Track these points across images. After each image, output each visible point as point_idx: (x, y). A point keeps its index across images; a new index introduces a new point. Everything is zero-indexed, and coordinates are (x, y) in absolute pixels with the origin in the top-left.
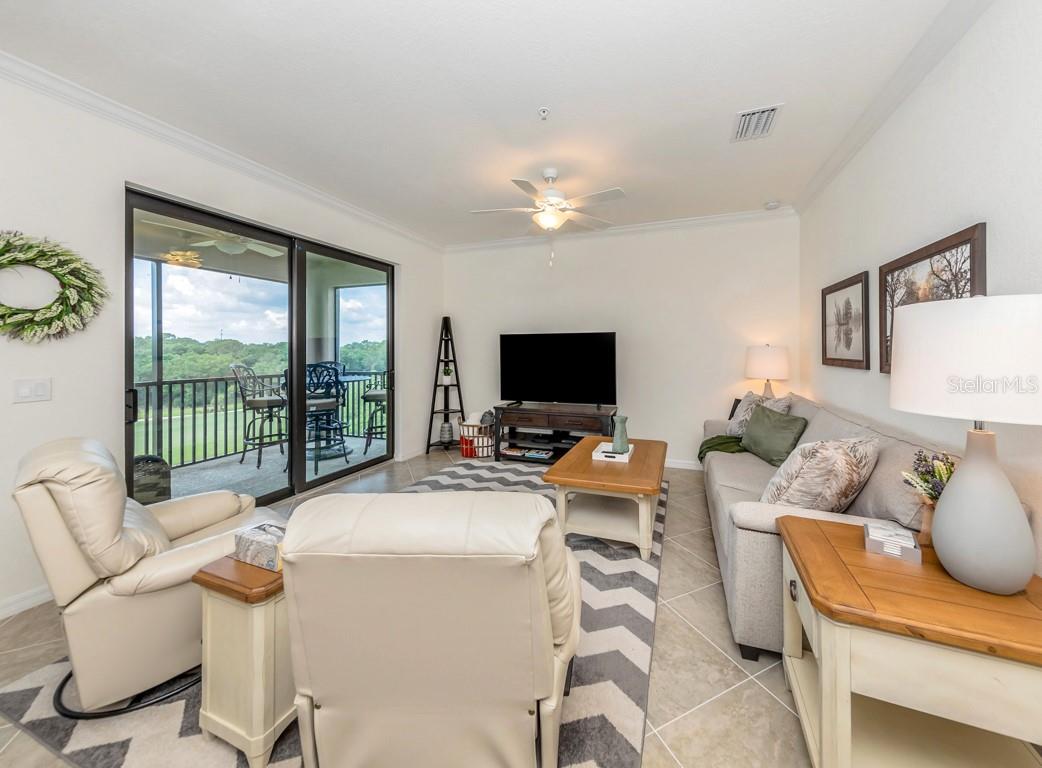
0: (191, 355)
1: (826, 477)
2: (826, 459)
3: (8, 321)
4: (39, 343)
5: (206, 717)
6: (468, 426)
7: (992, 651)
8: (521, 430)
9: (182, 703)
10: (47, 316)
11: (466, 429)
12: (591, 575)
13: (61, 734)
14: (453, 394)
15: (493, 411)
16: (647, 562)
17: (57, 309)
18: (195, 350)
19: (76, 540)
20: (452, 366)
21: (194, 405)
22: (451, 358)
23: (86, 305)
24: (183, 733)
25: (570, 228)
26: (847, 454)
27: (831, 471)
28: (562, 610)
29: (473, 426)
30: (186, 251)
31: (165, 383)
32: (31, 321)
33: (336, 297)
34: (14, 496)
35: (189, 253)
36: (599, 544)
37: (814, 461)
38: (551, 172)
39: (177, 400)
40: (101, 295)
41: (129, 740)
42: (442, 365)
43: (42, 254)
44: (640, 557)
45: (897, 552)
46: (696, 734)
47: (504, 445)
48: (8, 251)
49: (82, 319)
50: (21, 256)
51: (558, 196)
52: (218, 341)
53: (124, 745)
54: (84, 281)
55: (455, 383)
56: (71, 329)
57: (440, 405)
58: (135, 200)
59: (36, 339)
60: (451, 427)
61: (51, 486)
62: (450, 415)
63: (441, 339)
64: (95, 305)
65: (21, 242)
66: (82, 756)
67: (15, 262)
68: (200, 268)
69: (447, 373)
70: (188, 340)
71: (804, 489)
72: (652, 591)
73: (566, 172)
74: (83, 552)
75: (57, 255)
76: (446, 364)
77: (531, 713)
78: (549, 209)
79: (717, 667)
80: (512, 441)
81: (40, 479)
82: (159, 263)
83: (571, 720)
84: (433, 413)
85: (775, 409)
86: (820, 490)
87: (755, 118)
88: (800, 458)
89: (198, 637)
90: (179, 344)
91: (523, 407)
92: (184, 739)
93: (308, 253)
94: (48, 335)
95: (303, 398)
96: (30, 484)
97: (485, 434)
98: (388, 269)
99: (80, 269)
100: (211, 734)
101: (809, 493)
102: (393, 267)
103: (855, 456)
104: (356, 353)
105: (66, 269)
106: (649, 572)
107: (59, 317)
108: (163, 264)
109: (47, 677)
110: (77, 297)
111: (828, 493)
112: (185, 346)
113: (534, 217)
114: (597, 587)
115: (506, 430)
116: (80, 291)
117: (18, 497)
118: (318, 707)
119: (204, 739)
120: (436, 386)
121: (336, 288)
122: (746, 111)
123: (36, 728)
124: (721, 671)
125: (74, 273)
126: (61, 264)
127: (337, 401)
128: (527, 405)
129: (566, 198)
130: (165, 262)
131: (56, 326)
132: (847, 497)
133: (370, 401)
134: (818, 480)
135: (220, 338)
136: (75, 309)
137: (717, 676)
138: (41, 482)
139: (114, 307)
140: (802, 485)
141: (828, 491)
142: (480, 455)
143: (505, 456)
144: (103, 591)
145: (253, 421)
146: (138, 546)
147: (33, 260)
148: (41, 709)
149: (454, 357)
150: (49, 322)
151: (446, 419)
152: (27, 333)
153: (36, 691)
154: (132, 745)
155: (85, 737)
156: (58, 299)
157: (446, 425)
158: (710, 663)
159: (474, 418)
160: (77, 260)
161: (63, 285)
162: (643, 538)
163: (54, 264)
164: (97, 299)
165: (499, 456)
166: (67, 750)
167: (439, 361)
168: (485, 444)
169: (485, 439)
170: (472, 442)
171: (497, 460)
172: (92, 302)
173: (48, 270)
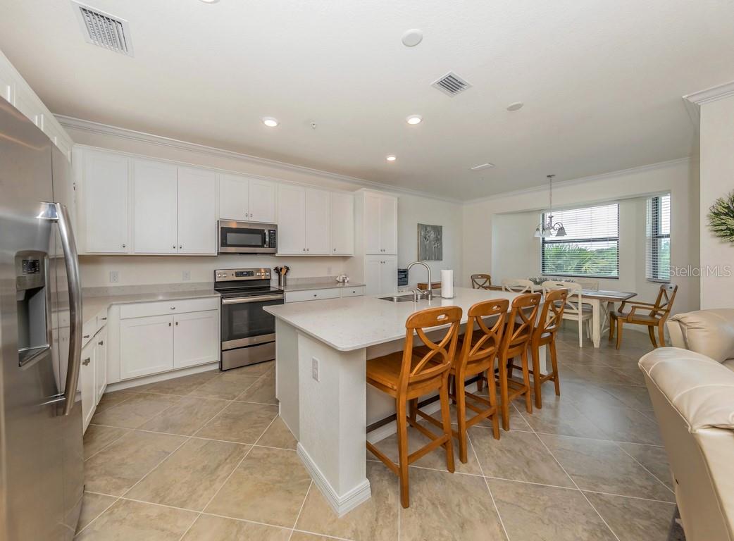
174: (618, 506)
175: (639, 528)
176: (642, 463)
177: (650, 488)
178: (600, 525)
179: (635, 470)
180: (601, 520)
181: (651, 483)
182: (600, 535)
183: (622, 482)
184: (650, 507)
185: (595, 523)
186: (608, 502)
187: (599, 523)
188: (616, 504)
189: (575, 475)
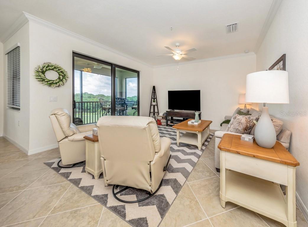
0: (92, 98)
1: (239, 124)
2: (238, 119)
3: (48, 83)
4: (54, 88)
5: (86, 168)
6: (159, 116)
7: (254, 157)
8: (174, 118)
9: (82, 167)
10: (56, 82)
11: (159, 117)
12: (183, 152)
13: (59, 170)
14: (156, 107)
15: (166, 112)
16: (200, 151)
17: (58, 80)
18: (93, 97)
19: (61, 127)
20: (155, 99)
21: (93, 112)
22: (155, 97)
23: (64, 79)
24: (82, 172)
25: (183, 60)
26: (247, 119)
27: (240, 122)
28: (156, 143)
29: (161, 116)
30: (88, 68)
31: (83, 102)
32: (53, 83)
33: (126, 81)
34: (49, 117)
35: (89, 69)
36: (188, 146)
37: (236, 120)
38: (178, 44)
39: (89, 111)
40: (67, 77)
41: (72, 172)
42: (153, 99)
43: (55, 68)
44: (198, 149)
45: (248, 140)
46: (198, 184)
47: (169, 122)
48: (48, 67)
49: (63, 83)
50: (51, 68)
51: (179, 51)
52: (99, 95)
53: (71, 173)
54: (64, 74)
55: (156, 104)
56: (61, 85)
57: (152, 111)
58: (75, 55)
59: (54, 87)
60: (155, 117)
61: (56, 115)
62: (155, 113)
63: (153, 92)
64: (66, 80)
65: (51, 65)
66: (62, 174)
67: (50, 69)
68: (91, 73)
69: (154, 101)
70: (91, 94)
71: (234, 127)
72: (199, 157)
73: (182, 44)
74: (62, 130)
75: (58, 68)
76: (154, 99)
77: (148, 164)
78: (177, 54)
79: (209, 173)
80: (172, 121)
81: (54, 113)
82: (82, 71)
83: (167, 179)
84: (150, 112)
85: (244, 112)
86: (237, 128)
87: (231, 27)
88: (233, 119)
89: (85, 154)
90: (89, 95)
91: (174, 111)
92: (82, 173)
93: (116, 68)
94: (56, 86)
95: (115, 107)
96: (52, 115)
97: (164, 119)
98: (138, 72)
99: (63, 71)
100: (88, 172)
101: (235, 129)
102: (139, 72)
103: (249, 119)
104: (135, 99)
105: (60, 71)
106: (199, 152)
107: (58, 82)
108: (83, 72)
109: (56, 161)
110: (62, 78)
111: (240, 129)
112: (90, 96)
113: (173, 56)
114: (184, 155)
115: (170, 118)
116: (63, 76)
117: (50, 117)
118: (105, 160)
119: (86, 174)
120: (151, 105)
121: (126, 78)
122: (228, 25)
123: (54, 168)
124: (210, 174)
125: (62, 72)
126: (59, 70)
127: (125, 108)
128: (176, 111)
129: (182, 51)
130: (83, 71)
131: (58, 84)
132: (247, 130)
133: (133, 109)
134: (237, 125)
135: (99, 94)
136: (62, 80)
137: (208, 174)
138: (54, 114)
139: (70, 80)
140: (233, 126)
141: (240, 128)
142: (163, 124)
143: (169, 125)
144: (66, 140)
145: (105, 113)
146: (73, 131)
147: (53, 69)
148: (55, 165)
149: (156, 97)
150: (56, 83)
151: (154, 114)
152: (52, 86)
153: (54, 163)
154: (72, 173)
155: (63, 171)
156: (58, 78)
157: (154, 116)
158: (207, 172)
159: (161, 114)
160: (62, 69)
161: (59, 75)
162: (199, 144)
163: (57, 70)
164: (66, 78)
165: (167, 125)
166: (59, 172)
167: (152, 98)
168: (164, 122)
169: (164, 120)
170: (160, 121)
171: (167, 126)
172: (65, 79)
173: (56, 71)
174: (65, 202)
175: (78, 199)
176: (47, 185)
177: (61, 188)
178: (71, 213)
179: (49, 189)
180: (69, 212)
181: (59, 187)
182: (76, 215)
183: (53, 196)
184: (70, 192)
185: (70, 214)
186: (61, 206)
187: (70, 213)
188: (64, 203)
189: (36, 215)
